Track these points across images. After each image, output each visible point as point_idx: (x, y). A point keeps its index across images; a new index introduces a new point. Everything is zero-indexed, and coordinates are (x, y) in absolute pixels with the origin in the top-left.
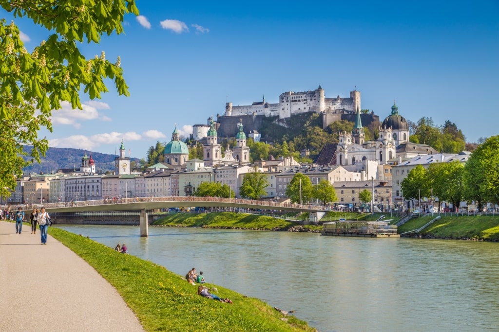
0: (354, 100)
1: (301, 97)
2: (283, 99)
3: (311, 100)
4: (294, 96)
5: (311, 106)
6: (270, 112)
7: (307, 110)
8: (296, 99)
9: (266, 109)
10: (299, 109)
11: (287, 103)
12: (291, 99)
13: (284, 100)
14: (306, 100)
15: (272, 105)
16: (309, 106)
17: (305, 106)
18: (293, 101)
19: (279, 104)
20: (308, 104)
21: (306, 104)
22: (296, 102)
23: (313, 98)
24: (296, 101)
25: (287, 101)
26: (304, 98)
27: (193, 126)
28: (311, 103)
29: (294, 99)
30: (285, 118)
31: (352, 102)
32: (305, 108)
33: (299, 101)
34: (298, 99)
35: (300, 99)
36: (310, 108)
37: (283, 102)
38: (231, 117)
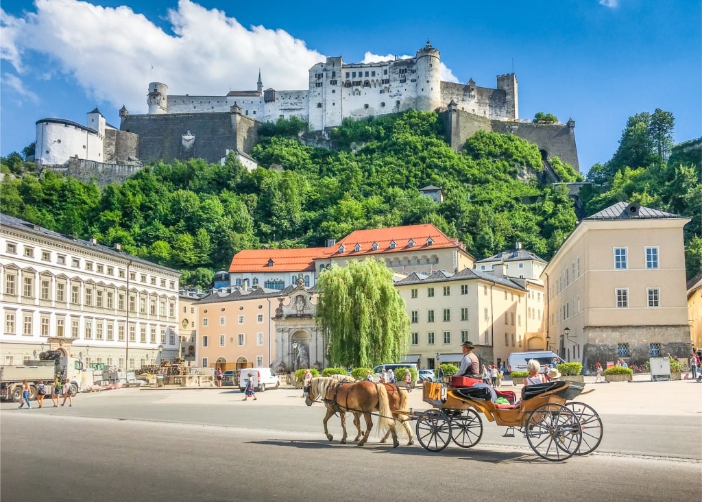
0: (508, 97)
1: (373, 74)
2: (320, 76)
3: (403, 81)
4: (351, 71)
5: (403, 99)
6: (281, 113)
7: (390, 109)
8: (357, 79)
9: (270, 106)
10: (367, 106)
11: (334, 87)
12: (344, 80)
13: (322, 80)
14: (387, 81)
15: (286, 94)
16: (396, 99)
17: (385, 97)
18: (348, 85)
19: (309, 92)
20: (394, 92)
21: (386, 95)
22: (359, 88)
23: (410, 77)
24: (358, 83)
25: (334, 83)
26: (380, 75)
27: (37, 123)
28: (402, 90)
29: (351, 79)
30: (327, 129)
31: (505, 102)
32: (383, 105)
33: (367, 84)
34: (364, 79)
35: (370, 78)
36: (398, 103)
37: (319, 85)
38: (165, 118)
